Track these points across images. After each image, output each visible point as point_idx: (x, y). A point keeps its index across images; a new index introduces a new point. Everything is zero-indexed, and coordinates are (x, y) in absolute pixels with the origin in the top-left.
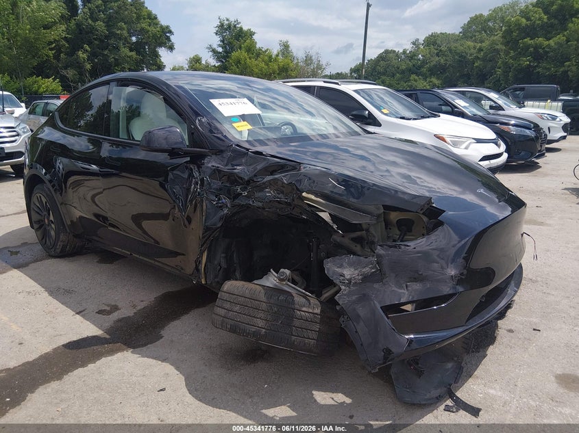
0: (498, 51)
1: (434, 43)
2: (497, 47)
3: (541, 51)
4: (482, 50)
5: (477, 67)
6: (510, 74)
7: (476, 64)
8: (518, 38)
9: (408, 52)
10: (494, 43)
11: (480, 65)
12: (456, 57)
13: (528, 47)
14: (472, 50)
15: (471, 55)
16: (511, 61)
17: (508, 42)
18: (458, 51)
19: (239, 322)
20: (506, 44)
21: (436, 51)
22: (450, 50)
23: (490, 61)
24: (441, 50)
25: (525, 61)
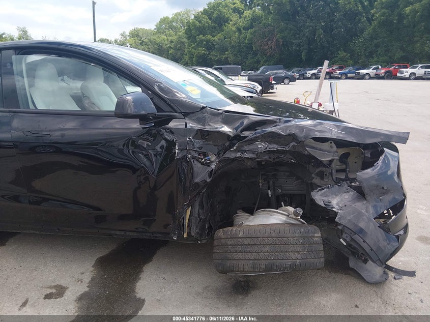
0: (183, 43)
1: (137, 36)
2: (182, 40)
3: (211, 44)
4: (173, 42)
5: (171, 53)
6: (194, 59)
7: (170, 52)
8: (195, 35)
9: (118, 41)
10: (180, 37)
11: (173, 52)
12: (156, 46)
13: (202, 41)
14: (166, 42)
15: (166, 45)
16: (193, 50)
17: (189, 37)
18: (157, 42)
19: (274, 259)
20: (188, 38)
21: (139, 42)
22: (150, 41)
23: (179, 50)
24: (143, 41)
25: (202, 51)
